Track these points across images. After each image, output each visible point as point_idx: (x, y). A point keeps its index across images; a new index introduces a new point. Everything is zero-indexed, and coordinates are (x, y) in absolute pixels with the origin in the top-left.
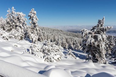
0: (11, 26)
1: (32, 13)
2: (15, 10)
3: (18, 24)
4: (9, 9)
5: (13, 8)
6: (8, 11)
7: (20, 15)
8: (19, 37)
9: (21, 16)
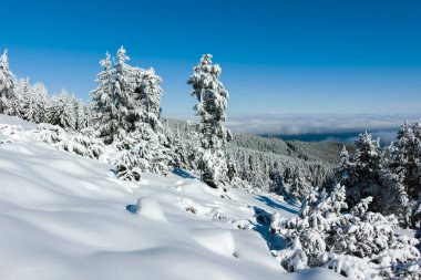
0: (112, 117)
1: (206, 71)
2: (128, 58)
3: (140, 111)
4: (109, 56)
5: (123, 51)
6: (103, 63)
7: (145, 77)
8: (162, 163)
9: (153, 81)
